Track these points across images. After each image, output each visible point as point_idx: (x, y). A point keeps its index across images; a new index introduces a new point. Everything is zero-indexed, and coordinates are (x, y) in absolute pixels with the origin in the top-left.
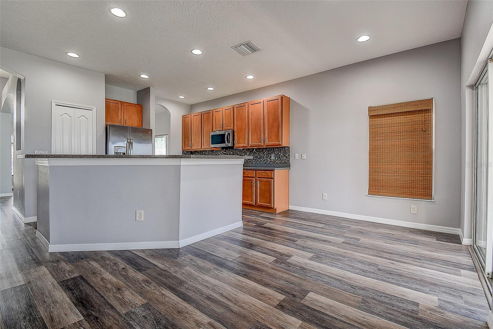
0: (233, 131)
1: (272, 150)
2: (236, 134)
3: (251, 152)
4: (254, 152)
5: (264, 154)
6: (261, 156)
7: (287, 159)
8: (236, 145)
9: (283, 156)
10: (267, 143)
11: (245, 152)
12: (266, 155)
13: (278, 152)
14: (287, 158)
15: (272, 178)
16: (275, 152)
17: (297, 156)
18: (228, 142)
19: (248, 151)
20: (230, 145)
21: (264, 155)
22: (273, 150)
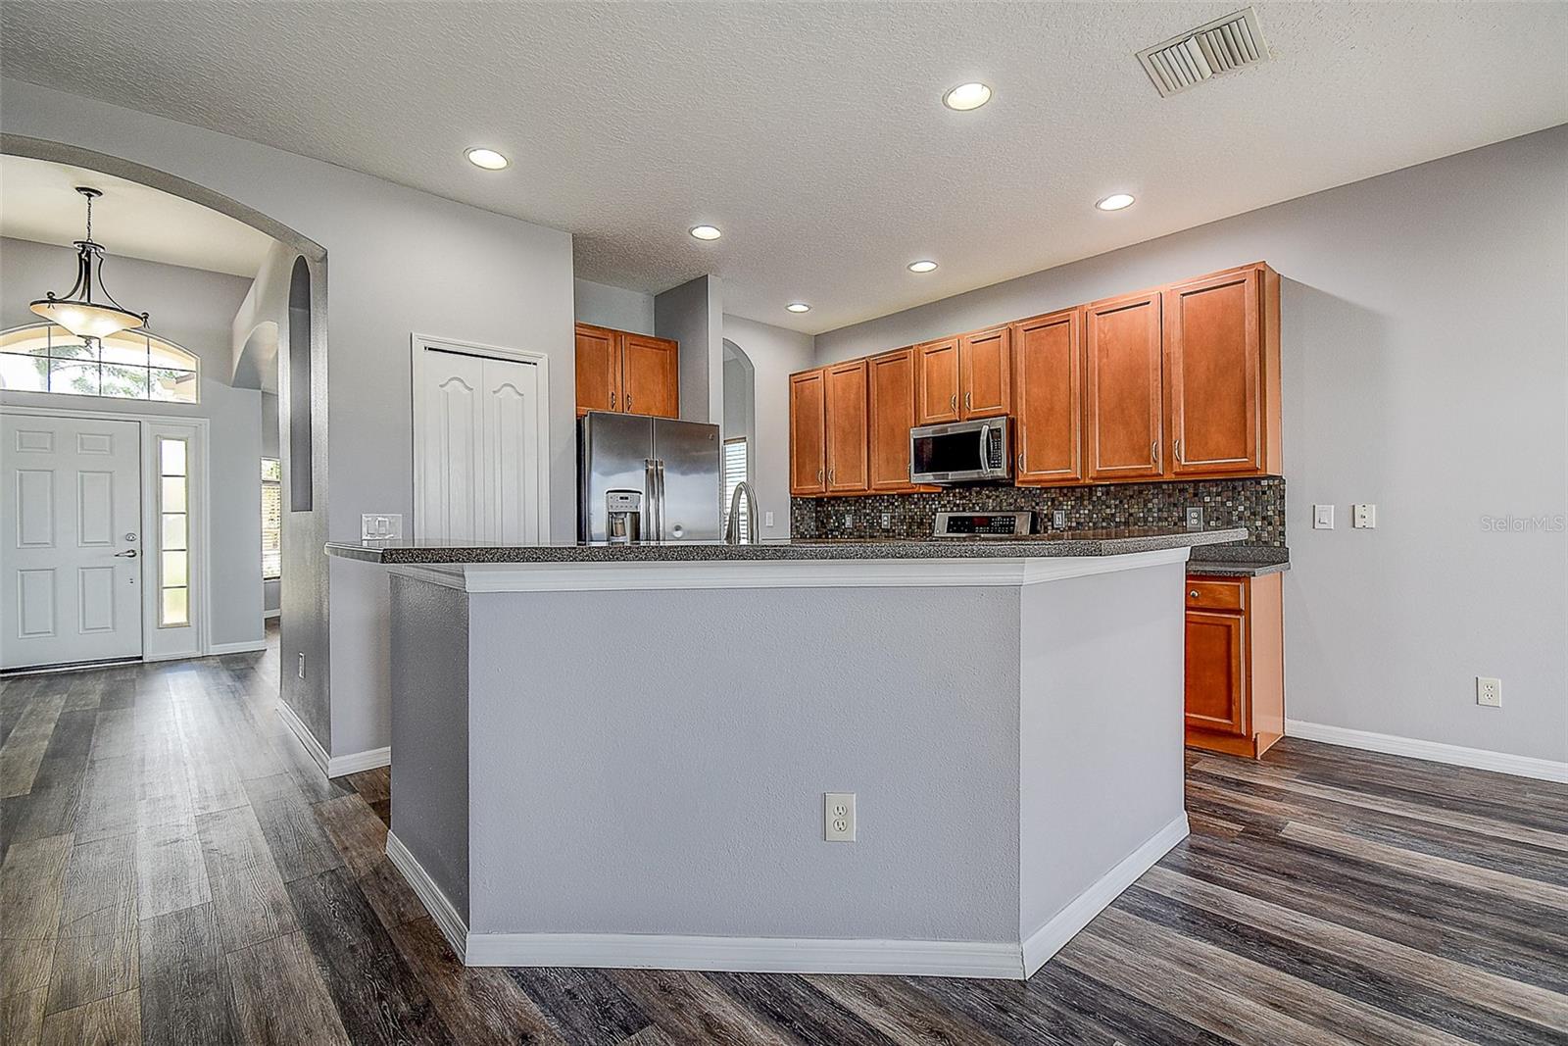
0: (1012, 425)
1: (1191, 491)
2: (1023, 432)
3: (1081, 498)
4: (1099, 498)
5: (1145, 505)
6: (1131, 515)
7: (1270, 528)
8: (1026, 473)
9: (1247, 514)
10: (1182, 461)
11: (1053, 500)
12: (1160, 510)
13: (1219, 499)
14: (1270, 524)
15: (1238, 612)
16: (1207, 499)
17: (1328, 515)
18: (994, 462)
19: (1065, 495)
20: (1001, 472)
21: (1150, 510)
22: (1196, 488)
